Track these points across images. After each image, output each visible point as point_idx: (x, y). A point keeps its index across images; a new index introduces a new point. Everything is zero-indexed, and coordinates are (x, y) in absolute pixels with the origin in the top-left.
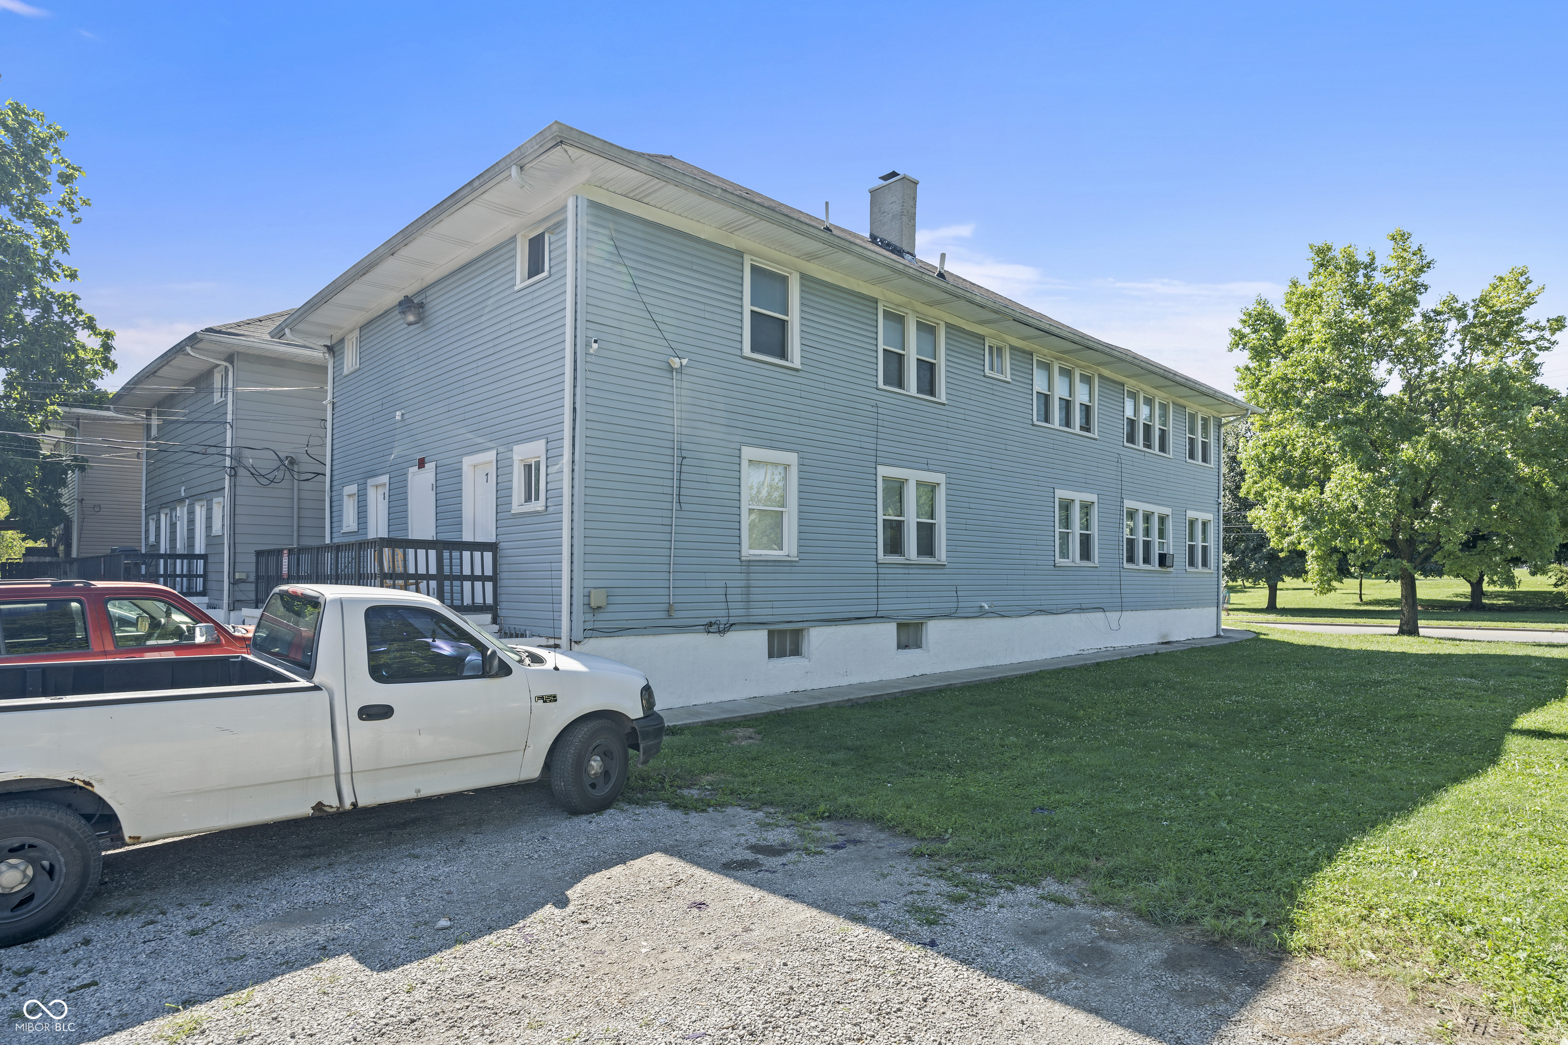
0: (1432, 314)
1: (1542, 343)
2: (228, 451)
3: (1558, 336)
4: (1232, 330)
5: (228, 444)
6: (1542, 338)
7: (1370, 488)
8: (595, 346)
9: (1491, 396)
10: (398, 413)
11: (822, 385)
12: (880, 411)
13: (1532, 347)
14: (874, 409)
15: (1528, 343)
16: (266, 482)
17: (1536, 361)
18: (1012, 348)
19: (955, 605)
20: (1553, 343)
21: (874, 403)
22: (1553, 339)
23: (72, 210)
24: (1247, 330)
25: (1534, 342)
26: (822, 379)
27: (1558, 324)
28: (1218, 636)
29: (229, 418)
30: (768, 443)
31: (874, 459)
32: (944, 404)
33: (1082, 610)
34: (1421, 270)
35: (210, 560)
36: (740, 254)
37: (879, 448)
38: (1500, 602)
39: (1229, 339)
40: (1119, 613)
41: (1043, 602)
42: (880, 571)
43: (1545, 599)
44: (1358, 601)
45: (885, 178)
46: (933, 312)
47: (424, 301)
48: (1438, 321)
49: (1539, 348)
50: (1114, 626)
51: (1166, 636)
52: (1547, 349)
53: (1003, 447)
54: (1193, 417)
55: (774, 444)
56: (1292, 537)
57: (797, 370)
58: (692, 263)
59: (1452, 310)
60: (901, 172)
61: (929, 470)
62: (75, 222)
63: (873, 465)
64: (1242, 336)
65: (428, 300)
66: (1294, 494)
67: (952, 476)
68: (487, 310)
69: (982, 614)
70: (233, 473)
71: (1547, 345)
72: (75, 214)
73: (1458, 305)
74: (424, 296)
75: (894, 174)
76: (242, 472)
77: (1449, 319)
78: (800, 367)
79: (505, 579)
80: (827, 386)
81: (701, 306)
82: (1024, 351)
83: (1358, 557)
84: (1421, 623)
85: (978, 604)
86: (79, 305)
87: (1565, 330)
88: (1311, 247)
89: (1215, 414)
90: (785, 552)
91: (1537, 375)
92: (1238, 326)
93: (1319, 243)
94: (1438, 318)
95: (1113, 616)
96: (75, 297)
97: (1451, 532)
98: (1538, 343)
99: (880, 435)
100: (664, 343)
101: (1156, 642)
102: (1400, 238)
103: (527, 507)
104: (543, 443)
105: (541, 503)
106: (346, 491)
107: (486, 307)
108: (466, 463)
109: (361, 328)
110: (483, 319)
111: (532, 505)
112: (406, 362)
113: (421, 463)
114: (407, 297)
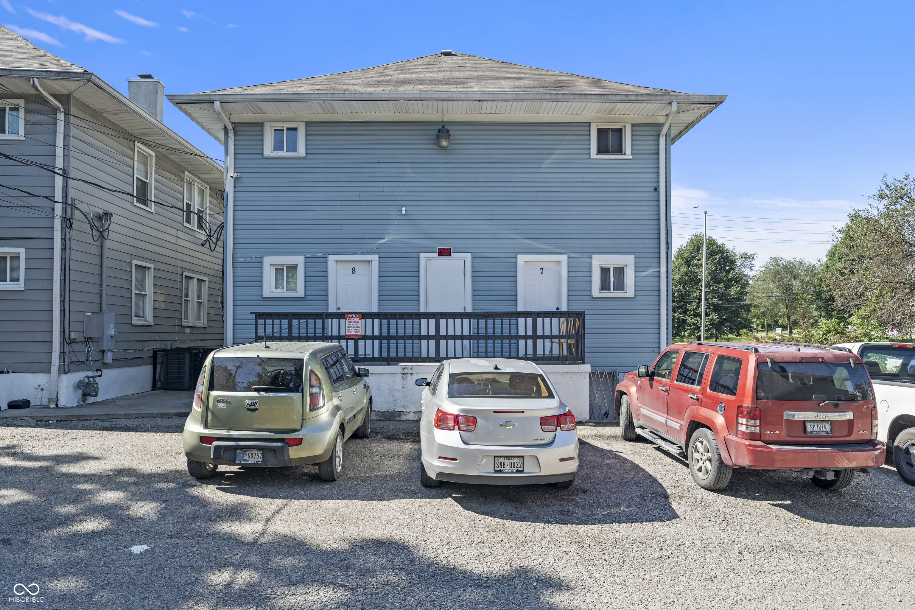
103: (605, 294)
104: (632, 257)
105: (630, 291)
106: (268, 260)
107: (547, 159)
108: (521, 259)
109: (308, 124)
110: (544, 166)
111: (613, 294)
112: (409, 170)
113: (444, 252)
114: (443, 127)
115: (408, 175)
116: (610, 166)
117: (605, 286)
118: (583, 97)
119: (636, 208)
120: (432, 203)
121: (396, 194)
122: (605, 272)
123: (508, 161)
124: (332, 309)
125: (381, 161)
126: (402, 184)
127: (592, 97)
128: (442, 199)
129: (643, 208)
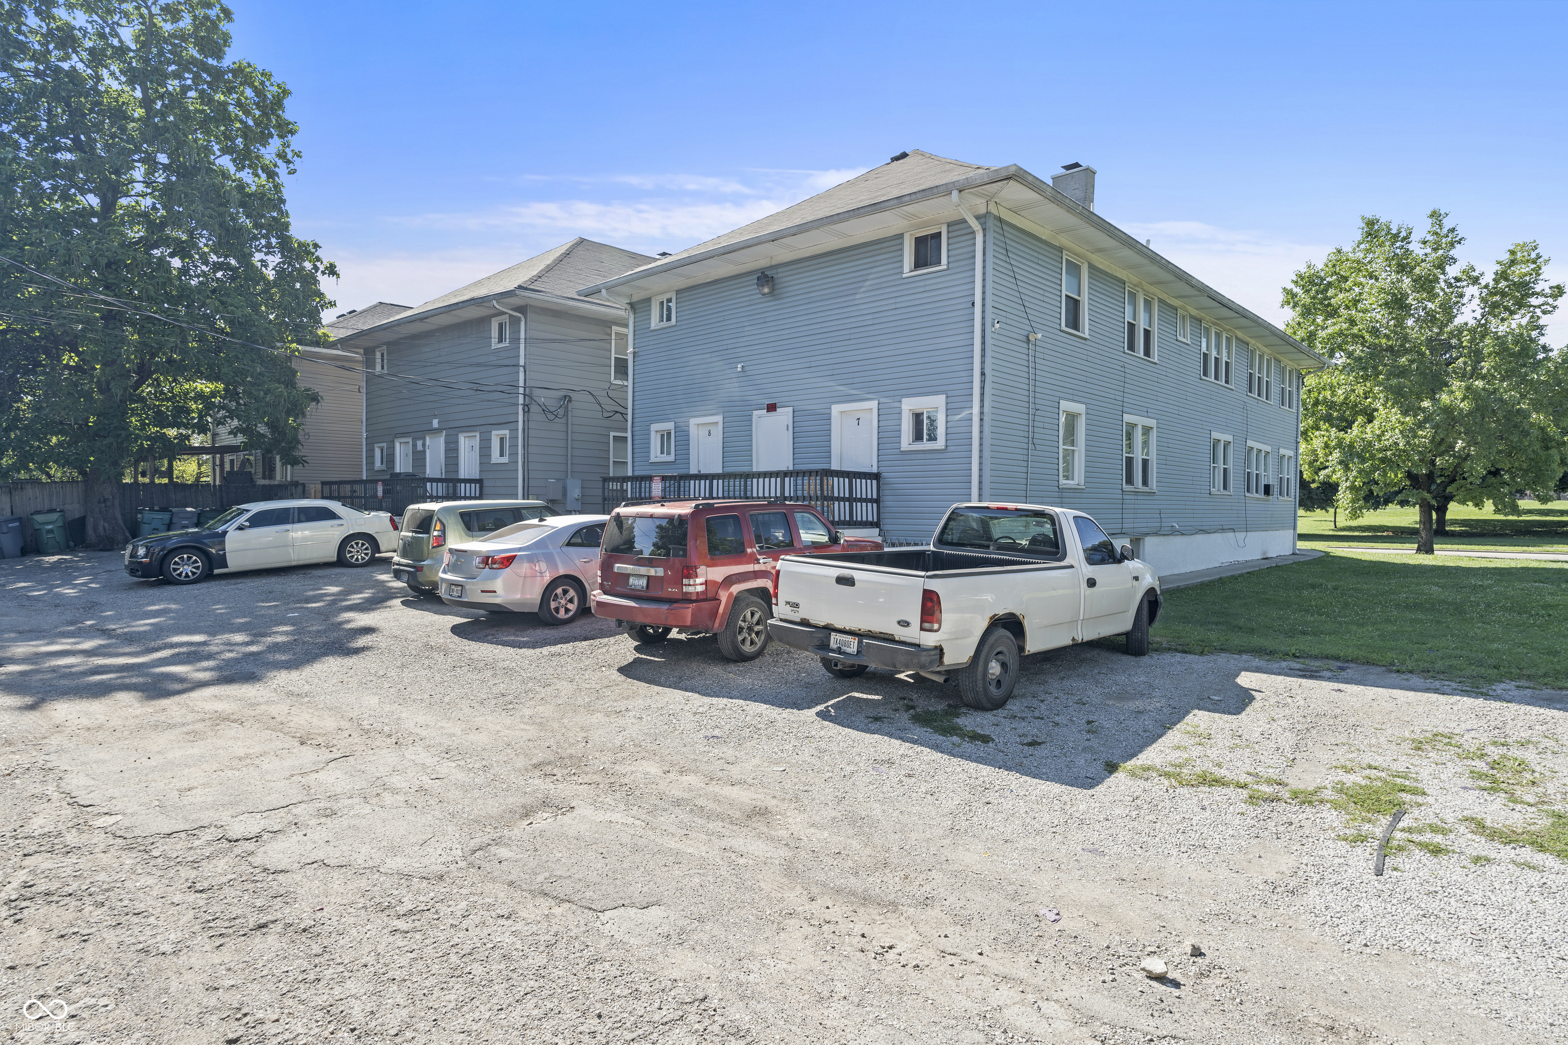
0: (1453, 281)
1: (1545, 307)
2: (521, 390)
3: (1560, 302)
4: (1285, 289)
5: (521, 383)
6: (1547, 304)
7: (1412, 430)
8: (997, 326)
9: (1512, 355)
10: (739, 366)
11: (1096, 351)
12: (1127, 371)
13: (1538, 311)
14: (1123, 369)
15: (1535, 307)
16: (551, 417)
17: (1541, 322)
18: (1191, 317)
19: (1158, 525)
20: (1554, 307)
21: (1122, 364)
22: (1555, 304)
23: (288, 162)
24: (1298, 290)
25: (1539, 307)
26: (1096, 346)
27: (1558, 291)
28: (1293, 554)
29: (522, 362)
30: (1071, 397)
31: (1120, 408)
32: (1156, 364)
33: (1223, 530)
34: (1452, 245)
35: (486, 483)
36: (1060, 250)
37: (1125, 400)
38: (1458, 529)
39: (1281, 297)
40: (1243, 534)
41: (1204, 524)
42: (1125, 497)
43: (1495, 526)
44: (1333, 527)
45: (1068, 168)
46: (1152, 289)
47: (775, 276)
48: (1458, 287)
49: (1544, 312)
50: (1241, 544)
51: (1265, 553)
52: (1550, 312)
53: (1184, 397)
54: (1284, 369)
55: (1075, 398)
56: (1327, 470)
57: (1085, 339)
58: (1038, 259)
59: (1469, 277)
60: (1084, 164)
61: (1148, 417)
62: (289, 173)
63: (1121, 413)
64: (1294, 295)
65: (779, 275)
66: (1341, 434)
67: (1160, 421)
68: (862, 290)
69: (1173, 532)
70: (526, 409)
71: (1550, 309)
72: (291, 166)
73: (1475, 274)
74: (775, 271)
75: (1077, 165)
76: (534, 408)
77: (1468, 286)
78: (1088, 337)
79: (888, 501)
80: (1100, 352)
81: (1042, 292)
82: (1197, 319)
83: (1382, 488)
84: (1435, 546)
85: (1170, 524)
86: (319, 253)
87: (1564, 295)
88: (1363, 218)
89: (1296, 366)
90: (1076, 482)
91: (1543, 335)
92: (1290, 286)
93: (1369, 215)
94: (1458, 284)
95: (1241, 535)
96: (316, 246)
97: (1474, 468)
98: (1543, 307)
99: (1126, 390)
100: (1027, 322)
101: (1259, 557)
102: (1435, 215)
103: (919, 446)
104: (942, 398)
105: (940, 443)
106: (654, 427)
107: (861, 287)
108: (836, 409)
109: (678, 292)
110: (858, 296)
111: (926, 445)
112: (746, 324)
113: (772, 408)
114: (763, 273)
115: (746, 329)
116: (922, 283)
117: (918, 437)
118: (857, 212)
119: (951, 332)
120: (763, 356)
121: (737, 350)
122: (918, 417)
123: (825, 297)
124: (693, 471)
125: (726, 318)
126: (741, 340)
127: (866, 210)
128: (771, 350)
129: (959, 331)
